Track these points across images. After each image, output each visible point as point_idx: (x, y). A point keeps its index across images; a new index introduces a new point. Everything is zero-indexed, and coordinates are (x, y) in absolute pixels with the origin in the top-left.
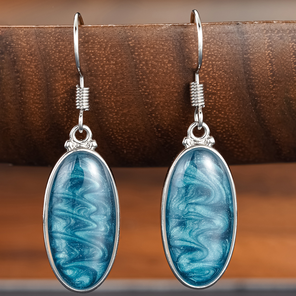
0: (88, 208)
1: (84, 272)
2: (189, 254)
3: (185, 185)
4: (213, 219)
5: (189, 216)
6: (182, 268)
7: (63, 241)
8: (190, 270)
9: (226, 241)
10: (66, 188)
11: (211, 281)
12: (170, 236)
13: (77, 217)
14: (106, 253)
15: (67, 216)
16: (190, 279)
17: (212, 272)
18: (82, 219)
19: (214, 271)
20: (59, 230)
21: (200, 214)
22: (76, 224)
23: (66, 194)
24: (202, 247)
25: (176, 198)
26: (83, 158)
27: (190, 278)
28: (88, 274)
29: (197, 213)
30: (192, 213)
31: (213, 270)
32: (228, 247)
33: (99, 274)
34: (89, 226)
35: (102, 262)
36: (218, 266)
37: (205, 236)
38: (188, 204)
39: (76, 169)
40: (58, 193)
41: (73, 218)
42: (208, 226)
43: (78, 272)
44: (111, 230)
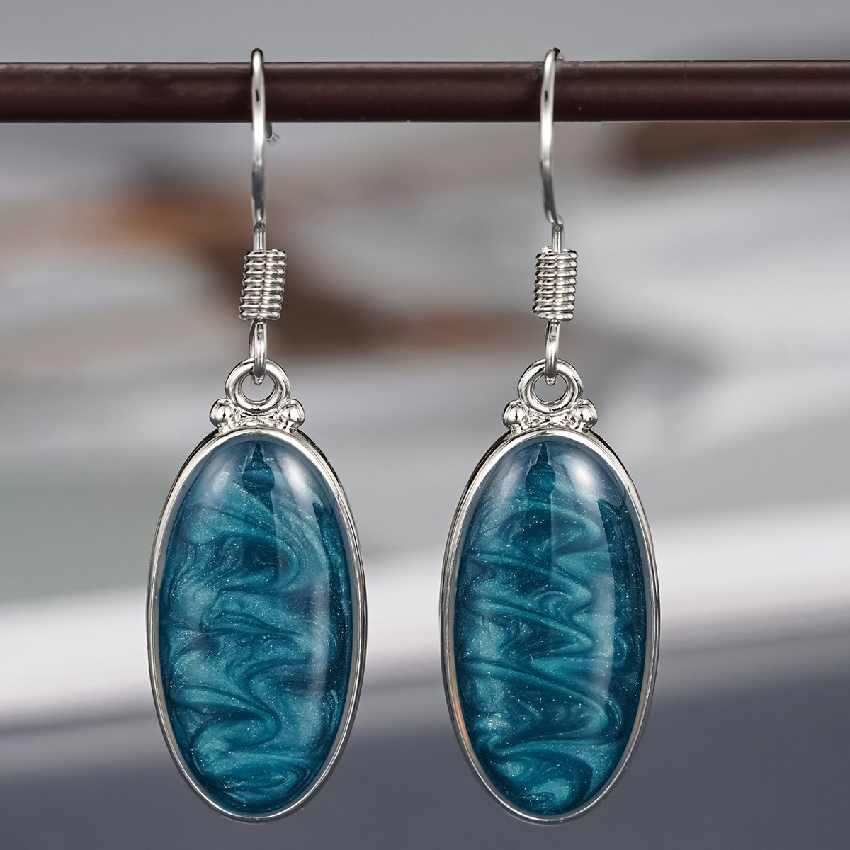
0: (566, 593)
1: (554, 770)
2: (225, 727)
3: (213, 538)
4: (294, 633)
5: (225, 621)
6: (207, 766)
7: (498, 685)
8: (227, 771)
9: (332, 696)
10: (507, 539)
11: (288, 803)
12: (171, 675)
13: (537, 618)
14: (617, 716)
15: (507, 614)
16: (230, 796)
17: (291, 778)
18: (551, 624)
19: (298, 776)
20: (484, 653)
21: (256, 619)
22: (533, 637)
23: (504, 556)
24: (262, 709)
25: (187, 571)
26: (556, 456)
27: (229, 793)
28: (567, 776)
29: (248, 615)
30: (235, 615)
31: (295, 772)
32: (336, 710)
33: (597, 773)
34: (571, 643)
35: (607, 741)
36: (307, 762)
37: (271, 678)
38: (223, 590)
39: (536, 486)
40: (483, 553)
41: (525, 620)
42: (282, 651)
43: (538, 768)
44: (632, 655)
